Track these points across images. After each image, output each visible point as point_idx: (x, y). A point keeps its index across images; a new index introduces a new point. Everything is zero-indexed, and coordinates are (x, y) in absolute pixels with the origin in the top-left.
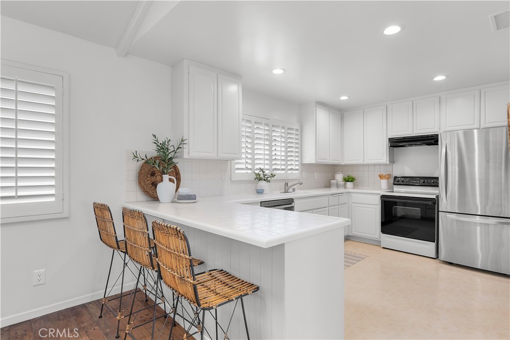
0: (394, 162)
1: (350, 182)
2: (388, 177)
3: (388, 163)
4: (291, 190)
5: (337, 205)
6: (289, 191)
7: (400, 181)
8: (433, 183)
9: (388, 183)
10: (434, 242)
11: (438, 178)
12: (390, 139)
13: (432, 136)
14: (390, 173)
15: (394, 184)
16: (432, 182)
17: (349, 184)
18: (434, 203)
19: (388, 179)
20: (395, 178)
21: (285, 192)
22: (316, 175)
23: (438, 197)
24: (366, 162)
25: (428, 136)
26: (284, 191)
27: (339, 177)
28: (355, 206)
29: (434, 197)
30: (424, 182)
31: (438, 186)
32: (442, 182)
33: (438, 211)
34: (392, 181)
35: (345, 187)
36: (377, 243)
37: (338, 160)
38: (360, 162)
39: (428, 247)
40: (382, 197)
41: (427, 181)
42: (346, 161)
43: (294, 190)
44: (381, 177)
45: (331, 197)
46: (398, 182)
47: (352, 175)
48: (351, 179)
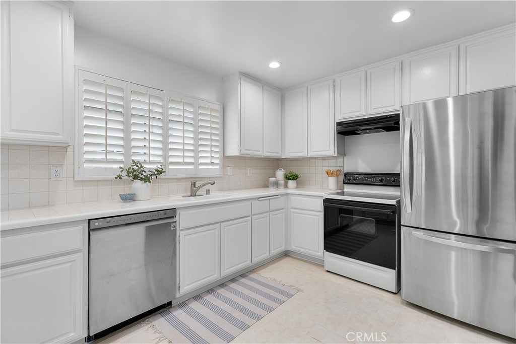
0: (345, 155)
1: (293, 180)
2: (336, 174)
3: (336, 155)
4: (202, 191)
5: (267, 212)
6: (197, 194)
7: (350, 179)
8: (394, 181)
9: (338, 182)
10: (395, 269)
11: (399, 175)
12: (339, 124)
13: (391, 116)
14: (339, 168)
15: (345, 183)
16: (391, 180)
17: (291, 183)
18: (394, 212)
19: (337, 176)
20: (346, 174)
21: (191, 196)
22: (249, 172)
23: (399, 202)
24: (312, 154)
25: (386, 117)
26: (190, 194)
27: (280, 174)
28: (294, 213)
29: (393, 202)
30: (381, 181)
31: (399, 186)
32: (404, 180)
33: (400, 225)
34: (342, 178)
35: (286, 187)
36: (319, 264)
37: (278, 153)
38: (303, 154)
39: (386, 276)
40: (326, 201)
41: (386, 179)
42: (287, 154)
43: (208, 192)
44: (329, 174)
45: (255, 202)
46: (349, 180)
47: (295, 171)
48: (294, 177)
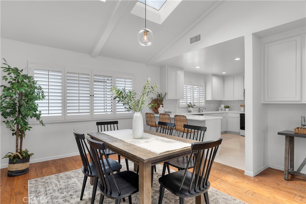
3: (244, 100)
21: (199, 112)
22: (212, 105)
24: (235, 99)
27: (223, 106)
28: (229, 119)
35: (225, 110)
38: (232, 99)
42: (225, 99)
43: (203, 111)
44: (241, 106)
45: (218, 114)
47: (228, 105)
48: (228, 107)
